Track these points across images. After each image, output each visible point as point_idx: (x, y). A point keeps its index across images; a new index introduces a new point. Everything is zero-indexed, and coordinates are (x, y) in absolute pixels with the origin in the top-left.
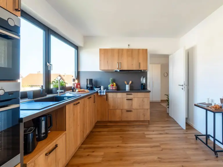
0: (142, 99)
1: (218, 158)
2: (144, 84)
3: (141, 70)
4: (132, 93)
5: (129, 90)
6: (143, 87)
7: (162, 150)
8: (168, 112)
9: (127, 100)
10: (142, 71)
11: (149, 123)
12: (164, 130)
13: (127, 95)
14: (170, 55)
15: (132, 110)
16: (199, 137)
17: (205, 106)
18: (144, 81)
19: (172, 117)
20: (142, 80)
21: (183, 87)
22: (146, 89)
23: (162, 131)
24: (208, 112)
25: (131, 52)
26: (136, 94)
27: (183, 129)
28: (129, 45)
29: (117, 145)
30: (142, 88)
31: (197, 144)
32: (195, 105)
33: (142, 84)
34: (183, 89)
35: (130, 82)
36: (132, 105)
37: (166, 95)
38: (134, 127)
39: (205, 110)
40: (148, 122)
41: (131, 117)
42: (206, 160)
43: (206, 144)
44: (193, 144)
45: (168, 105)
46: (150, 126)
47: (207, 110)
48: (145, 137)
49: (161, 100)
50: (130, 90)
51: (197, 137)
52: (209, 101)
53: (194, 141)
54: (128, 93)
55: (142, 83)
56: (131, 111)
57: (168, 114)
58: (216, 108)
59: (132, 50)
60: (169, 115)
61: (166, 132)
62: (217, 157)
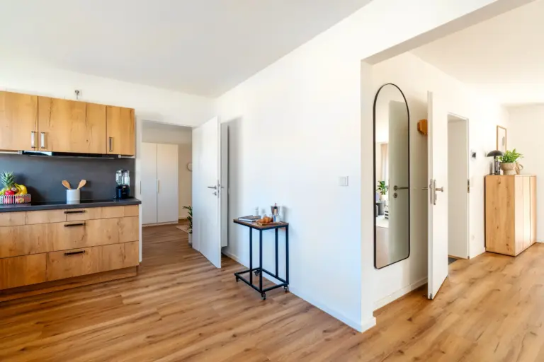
0: (117, 220)
1: (267, 301)
2: (124, 187)
3: (117, 156)
4: (86, 209)
5: (78, 203)
6: (122, 194)
7: (160, 319)
8: (190, 242)
9: (67, 228)
10: (120, 157)
11: (137, 270)
12: (174, 279)
13: (68, 214)
14: (195, 128)
15: (83, 250)
16: (242, 276)
17: (249, 221)
18: (126, 180)
19: (198, 250)
20: (120, 178)
21: (216, 191)
22: (133, 197)
23: (168, 281)
24: (253, 229)
25: (83, 111)
26: (99, 209)
27: (216, 268)
28: (77, 92)
29: (22, 347)
30: (120, 196)
31: (237, 288)
32: (235, 222)
33: (120, 187)
34: (215, 194)
35: (83, 183)
36: (84, 237)
37: (187, 208)
38: (91, 290)
39: (249, 228)
40: (135, 269)
41: (84, 266)
42: (246, 309)
43: (251, 284)
44: (229, 290)
45: (191, 227)
46: (140, 277)
47: (251, 227)
48: (122, 303)
49: (180, 220)
50: (81, 202)
51: (238, 276)
52: (257, 212)
53: (231, 285)
54: (71, 210)
55: (119, 184)
56: (81, 252)
57: (191, 245)
58: (264, 222)
59: (87, 107)
60: (193, 246)
61: (179, 280)
62: (265, 299)
